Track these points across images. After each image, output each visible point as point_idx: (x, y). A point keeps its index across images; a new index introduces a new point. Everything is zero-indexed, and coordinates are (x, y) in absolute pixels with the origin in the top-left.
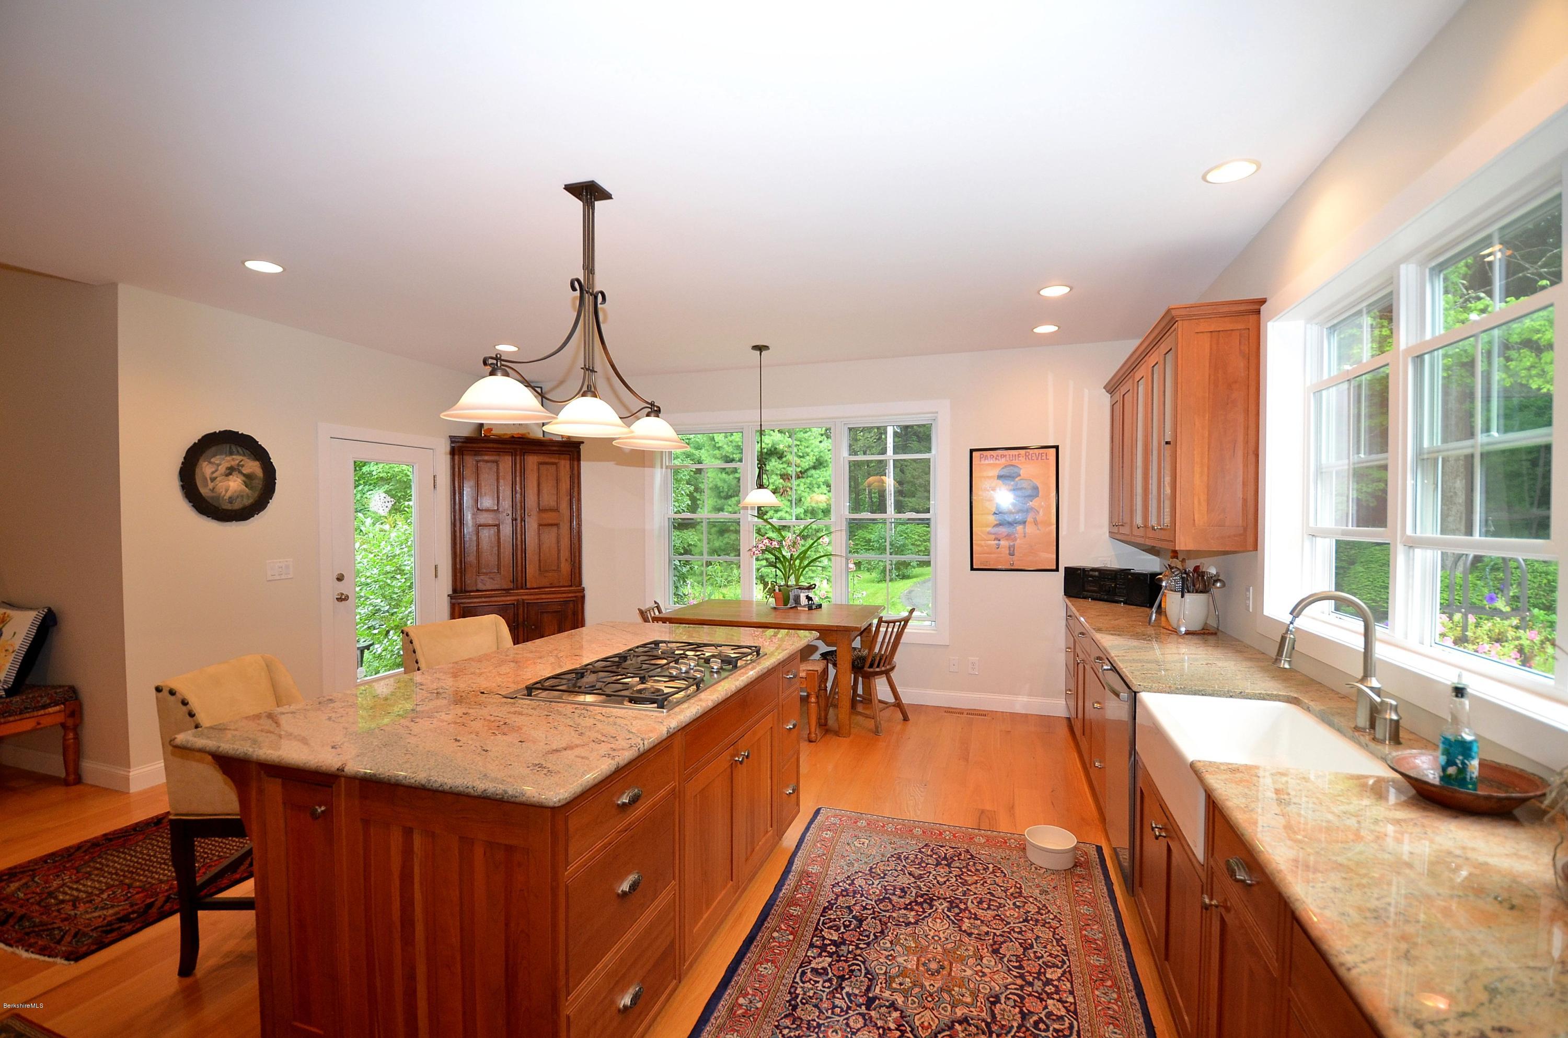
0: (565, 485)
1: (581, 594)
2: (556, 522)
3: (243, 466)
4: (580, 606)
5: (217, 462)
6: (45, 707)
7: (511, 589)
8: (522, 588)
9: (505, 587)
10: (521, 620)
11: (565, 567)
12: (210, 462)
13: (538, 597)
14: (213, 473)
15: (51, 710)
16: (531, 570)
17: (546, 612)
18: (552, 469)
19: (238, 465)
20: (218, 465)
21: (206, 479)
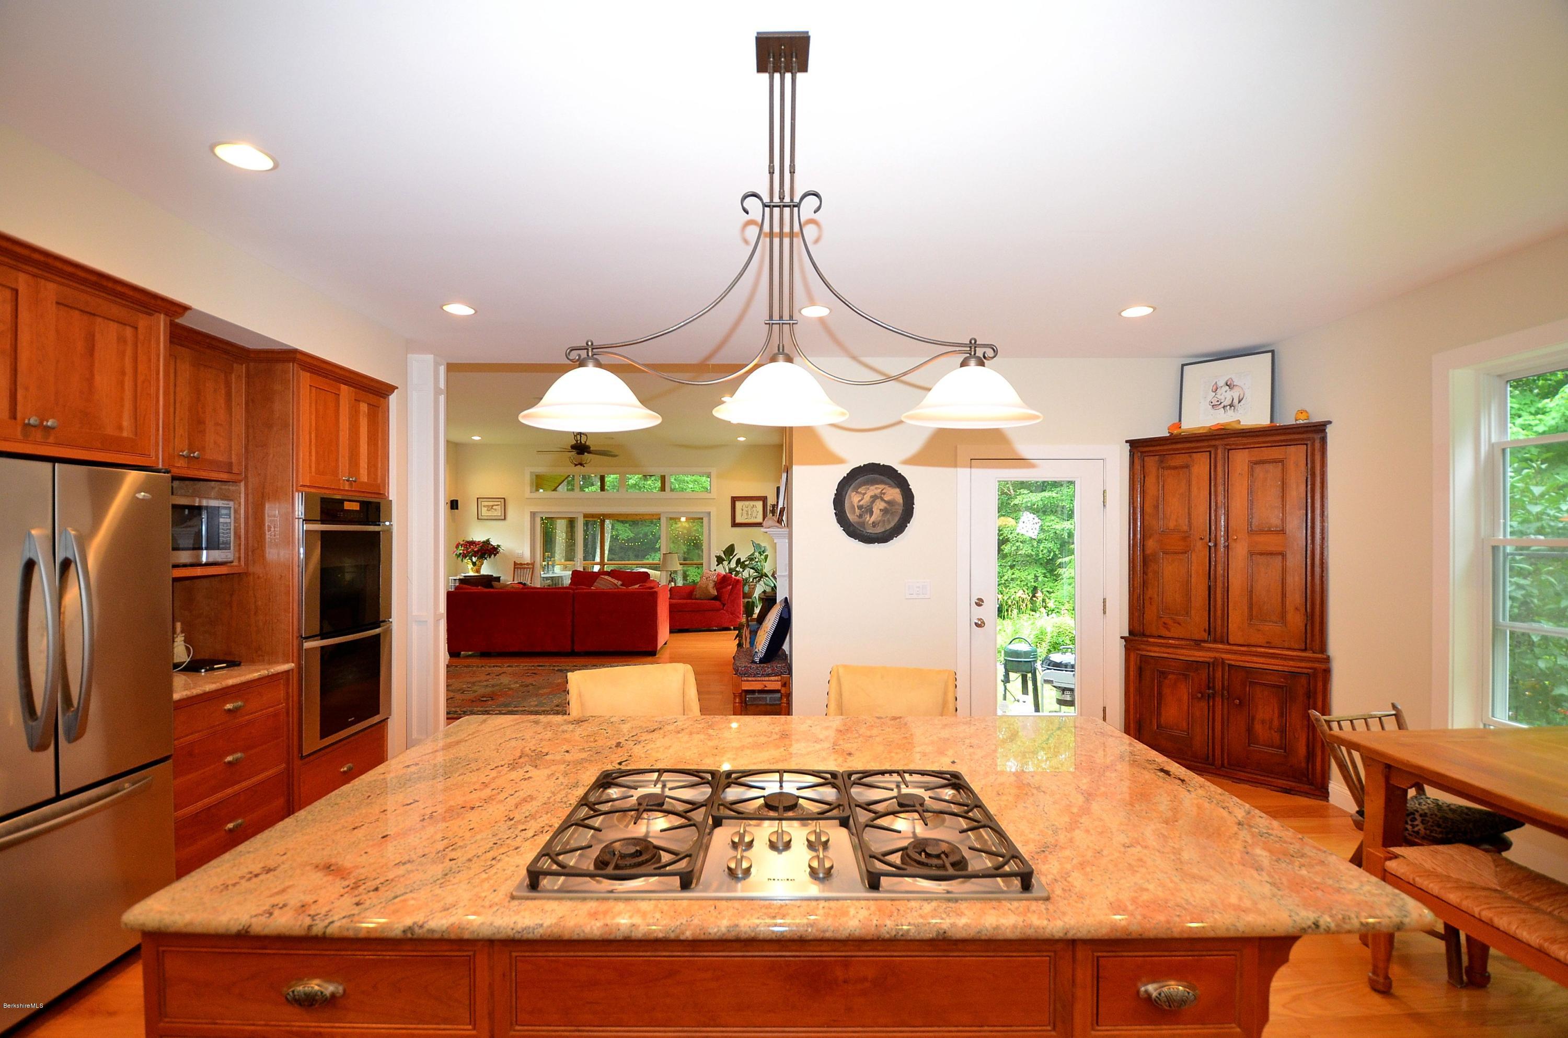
0: (1297, 491)
1: (1323, 666)
2: (1280, 549)
3: (884, 494)
4: (1320, 684)
5: (863, 492)
6: (768, 675)
7: (1204, 641)
8: (1222, 642)
9: (1196, 637)
10: (1218, 685)
11: (1296, 620)
12: (857, 492)
13: (1244, 658)
14: (860, 501)
15: (772, 678)
16: (1237, 618)
17: (1260, 684)
18: (1274, 471)
19: (881, 493)
20: (864, 494)
21: (854, 506)
